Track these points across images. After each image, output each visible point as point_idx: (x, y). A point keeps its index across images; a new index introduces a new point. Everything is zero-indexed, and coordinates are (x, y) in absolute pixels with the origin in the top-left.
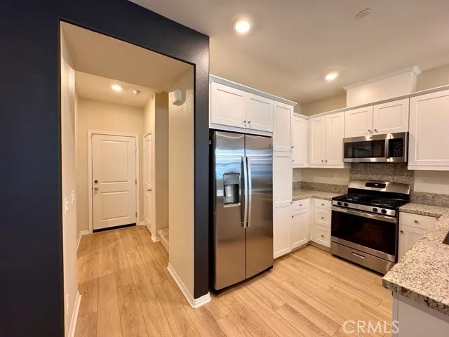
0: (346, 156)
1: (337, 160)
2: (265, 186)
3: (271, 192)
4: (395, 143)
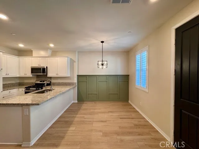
0: (32, 72)
1: (29, 74)
4: (44, 69)
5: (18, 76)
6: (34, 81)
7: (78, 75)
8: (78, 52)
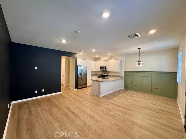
0: (101, 69)
1: (99, 70)
2: (86, 75)
3: (87, 76)
4: (106, 67)
5: (95, 70)
6: (101, 73)
7: (125, 71)
8: (126, 55)
